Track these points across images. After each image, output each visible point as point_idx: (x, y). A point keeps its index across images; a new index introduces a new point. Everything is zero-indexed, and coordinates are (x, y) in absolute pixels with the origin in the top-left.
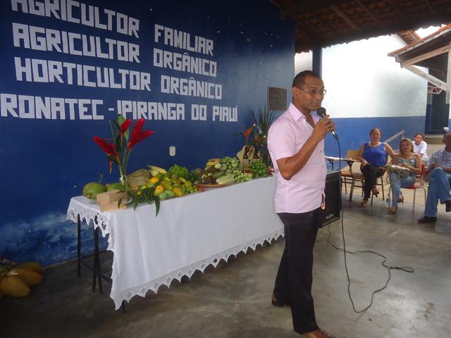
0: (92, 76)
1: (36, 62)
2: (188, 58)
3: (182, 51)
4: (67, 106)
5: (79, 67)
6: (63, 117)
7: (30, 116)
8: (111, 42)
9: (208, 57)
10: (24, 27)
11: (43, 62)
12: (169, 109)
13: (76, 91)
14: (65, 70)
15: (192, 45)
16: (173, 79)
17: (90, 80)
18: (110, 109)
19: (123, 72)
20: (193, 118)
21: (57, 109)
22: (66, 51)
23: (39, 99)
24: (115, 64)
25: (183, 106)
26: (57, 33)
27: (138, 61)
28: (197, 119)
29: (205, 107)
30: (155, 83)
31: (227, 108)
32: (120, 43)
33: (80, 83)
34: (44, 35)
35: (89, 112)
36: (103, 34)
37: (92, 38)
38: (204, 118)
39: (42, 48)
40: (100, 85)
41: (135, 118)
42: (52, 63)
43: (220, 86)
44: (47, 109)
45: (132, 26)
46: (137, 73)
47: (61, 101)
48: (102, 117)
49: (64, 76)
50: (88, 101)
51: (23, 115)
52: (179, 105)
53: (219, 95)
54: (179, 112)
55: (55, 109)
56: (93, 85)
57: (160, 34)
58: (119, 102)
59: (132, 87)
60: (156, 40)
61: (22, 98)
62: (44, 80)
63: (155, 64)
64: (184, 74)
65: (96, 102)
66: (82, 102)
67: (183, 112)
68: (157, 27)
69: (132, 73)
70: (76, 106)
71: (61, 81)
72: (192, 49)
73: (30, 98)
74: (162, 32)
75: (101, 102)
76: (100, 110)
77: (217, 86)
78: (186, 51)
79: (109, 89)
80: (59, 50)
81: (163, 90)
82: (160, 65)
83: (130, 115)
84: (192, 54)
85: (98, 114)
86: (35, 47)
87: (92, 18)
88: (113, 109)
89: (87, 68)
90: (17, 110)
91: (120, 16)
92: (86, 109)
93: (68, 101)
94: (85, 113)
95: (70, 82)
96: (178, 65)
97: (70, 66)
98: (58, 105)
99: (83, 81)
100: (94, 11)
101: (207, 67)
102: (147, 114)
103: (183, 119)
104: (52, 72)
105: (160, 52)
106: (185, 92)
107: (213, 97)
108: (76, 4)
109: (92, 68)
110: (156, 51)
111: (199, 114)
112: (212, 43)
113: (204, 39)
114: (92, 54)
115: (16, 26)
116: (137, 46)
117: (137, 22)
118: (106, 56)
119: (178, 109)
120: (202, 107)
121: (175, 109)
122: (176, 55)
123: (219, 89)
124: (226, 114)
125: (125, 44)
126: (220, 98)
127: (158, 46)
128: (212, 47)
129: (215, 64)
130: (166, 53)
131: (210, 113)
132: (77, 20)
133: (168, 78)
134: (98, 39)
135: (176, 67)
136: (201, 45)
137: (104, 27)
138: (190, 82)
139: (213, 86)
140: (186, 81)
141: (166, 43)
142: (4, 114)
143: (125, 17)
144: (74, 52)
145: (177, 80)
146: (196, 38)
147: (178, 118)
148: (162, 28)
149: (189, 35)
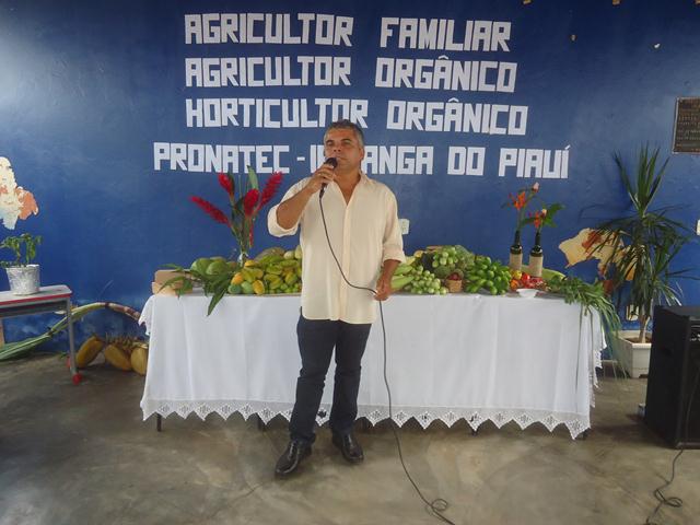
0: (276, 113)
1: (208, 102)
2: (448, 64)
3: (433, 54)
4: (241, 155)
5: (259, 101)
6: (236, 170)
7: (199, 169)
8: (304, 60)
9: (498, 56)
10: (197, 61)
11: (216, 102)
12: (401, 156)
13: (254, 136)
14: (241, 108)
15: (459, 36)
16: (412, 105)
17: (273, 118)
18: (299, 159)
19: (322, 103)
20: (451, 171)
21: (230, 159)
22: (243, 84)
23: (209, 147)
24: (311, 92)
25: (430, 150)
26: (233, 61)
27: (347, 83)
28: (460, 172)
29: (481, 151)
30: (377, 114)
31: (538, 152)
32: (319, 60)
33: (259, 125)
34: (217, 67)
35: (270, 163)
36: (293, 51)
37: (278, 60)
38: (479, 172)
39: (216, 84)
40: (287, 124)
42: (226, 101)
43: (524, 110)
44: (217, 159)
45: (340, 29)
46: (345, 102)
47: (234, 149)
48: (286, 170)
49: (239, 117)
50: (268, 148)
51: (192, 168)
52: (421, 150)
53: (518, 126)
54: (420, 160)
55: (227, 160)
56: (276, 125)
57: (390, 33)
58: (313, 147)
60: (383, 44)
61: (192, 147)
62: (216, 123)
63: (379, 83)
64: (441, 95)
65: (279, 149)
66: (260, 149)
67: (429, 161)
68: (386, 21)
69: (337, 102)
70: (253, 155)
71: (235, 123)
72: (458, 47)
73: (200, 147)
74: (395, 29)
75: (286, 149)
76: (285, 160)
77: (515, 109)
78: (444, 52)
79: (300, 130)
80: (235, 83)
81: (391, 125)
82: (388, 84)
84: (454, 56)
85: (282, 165)
86: (208, 84)
87: (280, 30)
88: (303, 159)
89: (270, 102)
90: (186, 162)
91: (321, 18)
92: (265, 159)
93: (242, 148)
94: (264, 165)
95: (246, 124)
96: (423, 80)
97: (247, 102)
98: (230, 154)
99: (264, 120)
100: (284, 20)
101: (492, 76)
103: (429, 171)
104: (225, 112)
105: (389, 62)
106: (439, 125)
107: (502, 131)
108: (259, 17)
109: (276, 102)
110: (381, 62)
111: (466, 163)
112: (507, 26)
113: (487, 24)
114: (277, 82)
115: (189, 62)
116: (347, 61)
117: (350, 21)
118: (296, 82)
119: (420, 155)
120: (472, 150)
121: (413, 155)
122: (421, 63)
123: (519, 114)
124: (537, 164)
125: (327, 60)
126: (522, 131)
127: (386, 53)
128: (507, 35)
129: (513, 67)
130: (400, 62)
131: (492, 161)
132: (259, 40)
133: (401, 104)
134: (287, 59)
135: (418, 85)
136: (478, 36)
137: (296, 40)
138: (450, 107)
139: (504, 108)
140: (440, 106)
141: (402, 45)
142: (173, 167)
143: (330, 18)
144: (253, 83)
145: (420, 105)
146: (469, 24)
147: (419, 171)
148: (395, 21)
149: (451, 23)
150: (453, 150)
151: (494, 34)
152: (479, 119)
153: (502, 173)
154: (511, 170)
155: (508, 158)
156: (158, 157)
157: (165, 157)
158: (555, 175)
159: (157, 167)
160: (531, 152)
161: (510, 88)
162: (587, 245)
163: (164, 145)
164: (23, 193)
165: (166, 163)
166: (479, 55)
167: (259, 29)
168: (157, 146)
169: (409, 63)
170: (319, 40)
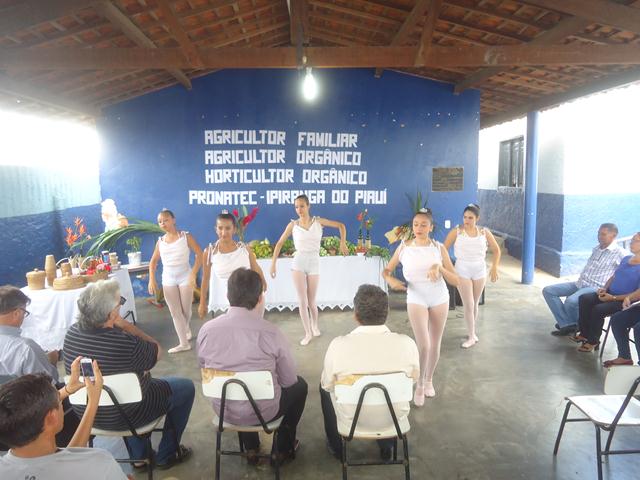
0: (250, 176)
1: (216, 171)
2: (330, 153)
3: (323, 149)
4: (233, 196)
5: (242, 171)
6: (230, 203)
7: (212, 203)
8: (263, 152)
9: (352, 149)
10: (211, 152)
11: (220, 171)
13: (240, 187)
14: (233, 174)
15: (334, 140)
16: (314, 171)
17: (248, 178)
18: (261, 197)
19: (272, 171)
20: (334, 202)
21: (228, 198)
22: (233, 162)
23: (217, 193)
24: (266, 166)
25: (323, 192)
26: (228, 152)
27: (283, 162)
28: (338, 202)
29: (347, 192)
30: (298, 176)
31: (373, 192)
32: (270, 151)
33: (241, 181)
34: (221, 155)
35: (247, 200)
36: (257, 147)
37: (250, 152)
38: (346, 202)
39: (220, 162)
40: (255, 181)
41: (280, 202)
42: (225, 171)
43: (365, 173)
44: (222, 198)
45: (280, 137)
46: (282, 171)
47: (230, 193)
48: (255, 203)
49: (232, 178)
50: (246, 193)
51: (209, 203)
52: (319, 192)
53: (363, 180)
54: (319, 197)
55: (226, 198)
56: (250, 181)
57: (303, 139)
58: (268, 192)
59: (278, 180)
60: (300, 144)
61: (209, 193)
62: (220, 181)
63: (298, 162)
64: (327, 167)
65: (251, 193)
66: (243, 193)
67: (323, 197)
68: (300, 134)
69: (279, 171)
70: (239, 196)
71: (230, 181)
72: (334, 145)
73: (212, 193)
74: (305, 137)
75: (255, 193)
76: (254, 198)
77: (361, 173)
78: (327, 147)
79: (262, 184)
80: (230, 162)
81: (304, 181)
82: (303, 162)
83: (276, 201)
84: (332, 149)
85: (253, 200)
86: (216, 163)
87: (251, 137)
88: (263, 197)
89: (247, 171)
90: (205, 200)
91: (270, 132)
92: (245, 198)
93: (234, 193)
94: (244, 201)
95: (235, 181)
96: (319, 160)
97: (236, 171)
98: (228, 196)
99: (244, 179)
100: (253, 133)
101: (350, 158)
102: (290, 200)
103: (323, 202)
104: (225, 176)
105: (303, 152)
106: (326, 181)
107: (356, 183)
108: (241, 132)
109: (250, 171)
110: (299, 152)
111: (340, 198)
112: (356, 136)
113: (346, 135)
114: (250, 162)
115: (207, 152)
116: (283, 152)
117: (284, 134)
118: (259, 162)
119: (318, 195)
120: (343, 192)
121: (315, 195)
122: (317, 152)
123: (363, 176)
124: (372, 197)
125: (274, 151)
126: (365, 183)
127: (301, 148)
128: (356, 140)
129: (359, 154)
130: (308, 152)
131: (352, 197)
132: (241, 142)
133: (309, 171)
134: (255, 151)
135: (317, 162)
136: (343, 140)
137: (259, 142)
138: (331, 172)
139: (356, 173)
140: (327, 172)
141: (308, 144)
142: (199, 202)
143: (274, 132)
144: (239, 162)
145: (318, 172)
146: (339, 135)
147: (319, 202)
148: (305, 134)
149: (330, 135)
150: (334, 192)
151: (350, 139)
152: (346, 177)
153: (357, 202)
154: (361, 201)
155: (359, 195)
156: (191, 198)
157: (195, 197)
158: (381, 202)
159: (191, 202)
160: (370, 192)
161: (359, 164)
162: (397, 234)
163: (195, 192)
164: (121, 216)
165: (195, 201)
166: (344, 149)
167: (241, 137)
168: (191, 192)
169: (312, 152)
170: (270, 142)
